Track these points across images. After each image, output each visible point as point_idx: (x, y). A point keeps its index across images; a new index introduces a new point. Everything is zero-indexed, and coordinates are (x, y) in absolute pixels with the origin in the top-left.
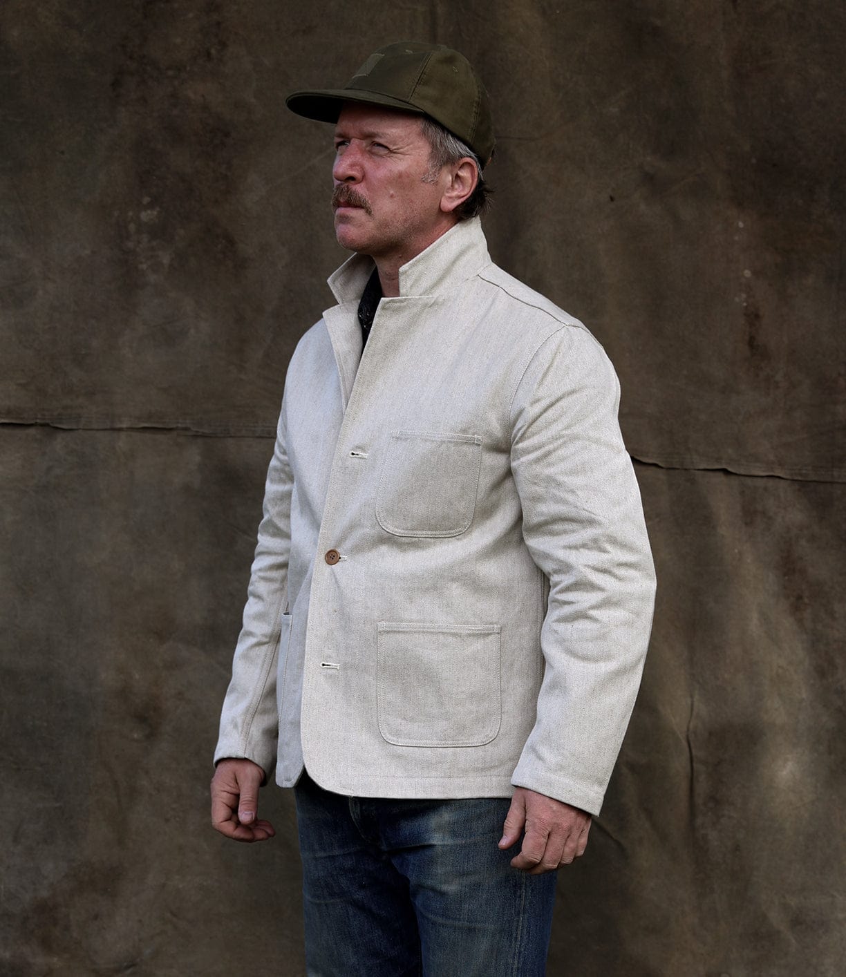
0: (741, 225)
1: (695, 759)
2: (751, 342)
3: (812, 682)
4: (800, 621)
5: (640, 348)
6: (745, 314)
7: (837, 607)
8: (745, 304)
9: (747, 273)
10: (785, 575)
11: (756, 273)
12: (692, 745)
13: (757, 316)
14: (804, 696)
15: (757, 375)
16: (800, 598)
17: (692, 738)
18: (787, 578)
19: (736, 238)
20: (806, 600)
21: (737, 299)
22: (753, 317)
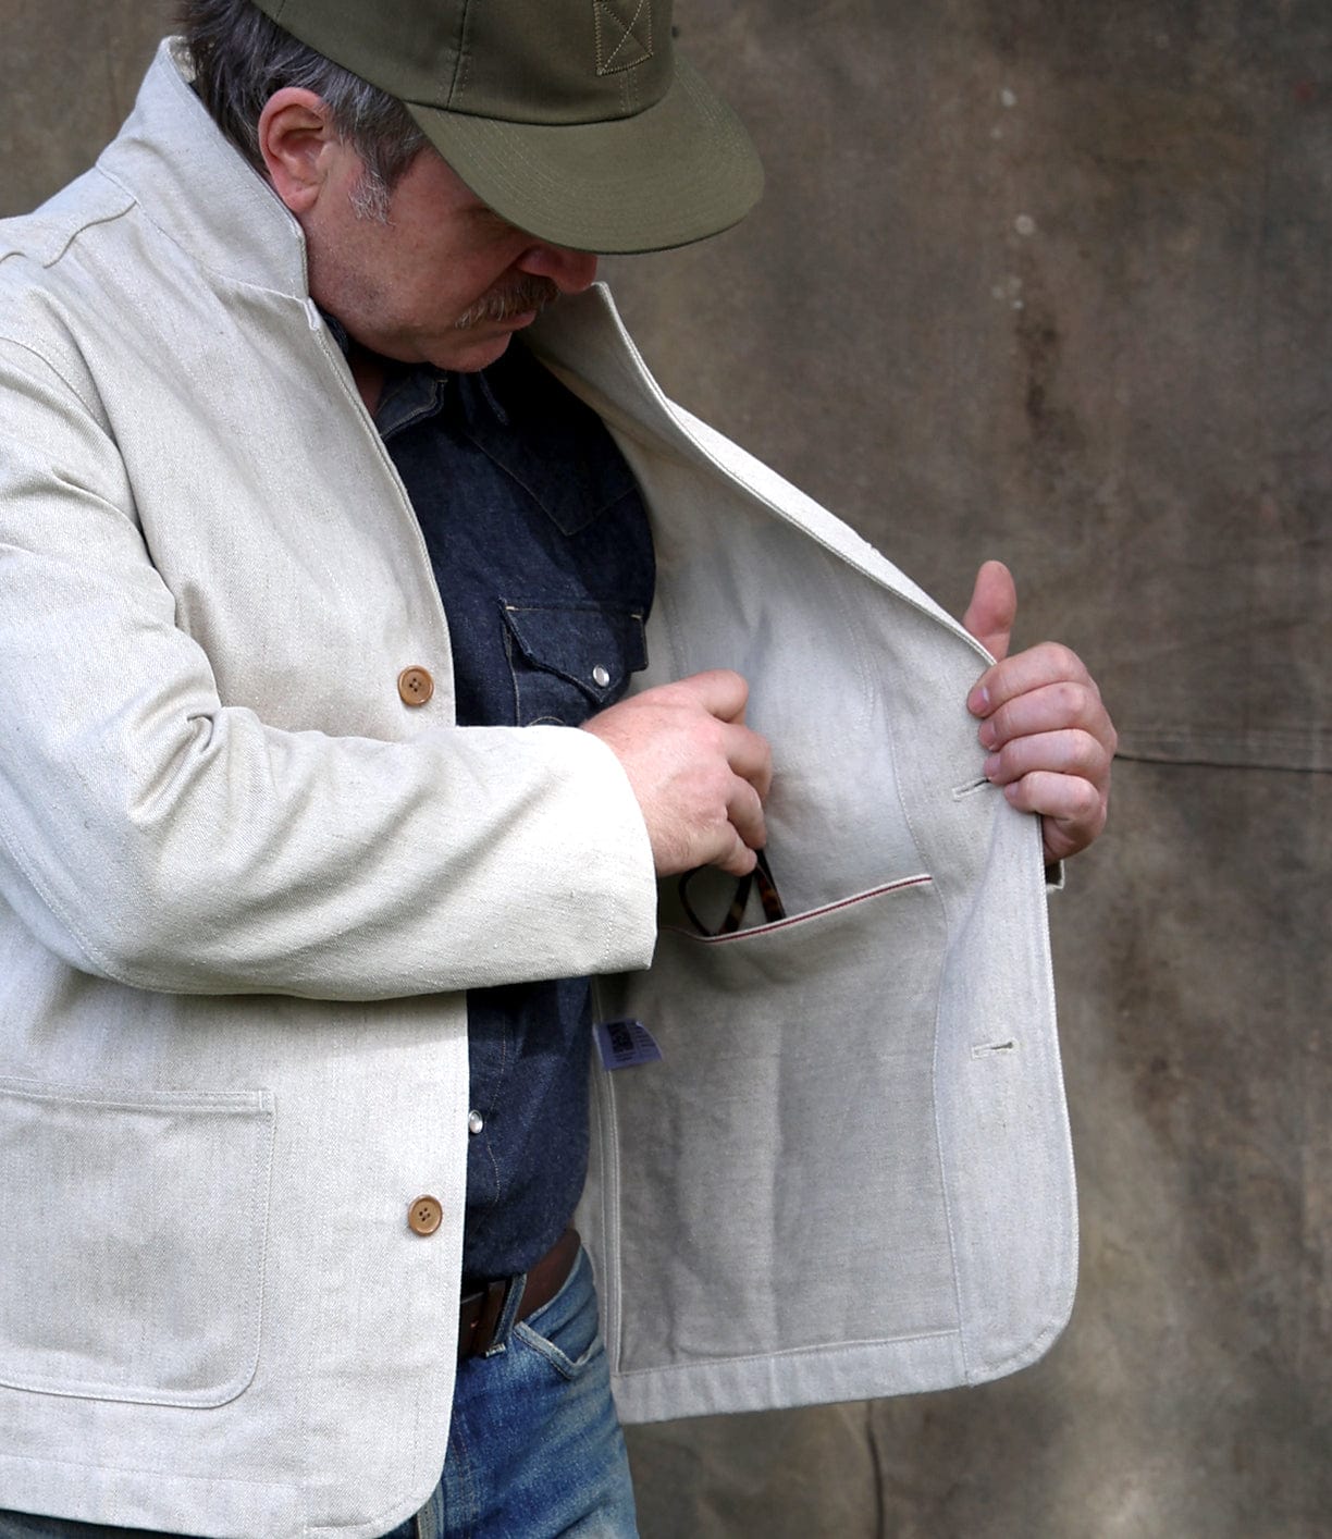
0: (1008, 98)
1: (887, 1484)
2: (1035, 403)
3: (1191, 1283)
4: (1161, 1127)
5: (747, 418)
6: (1019, 331)
7: (1256, 1089)
8: (1018, 305)
9: (1025, 224)
10: (1122, 1006)
11: (1049, 224)
12: (881, 1447)
13: (1050, 336)
14: (1172, 1319)
15: (1051, 489)
16: (1160, 1065)
17: (879, 1431)
18: (1126, 1014)
19: (997, 133)
20: (1176, 1072)
21: (998, 292)
22: (1040, 337)
